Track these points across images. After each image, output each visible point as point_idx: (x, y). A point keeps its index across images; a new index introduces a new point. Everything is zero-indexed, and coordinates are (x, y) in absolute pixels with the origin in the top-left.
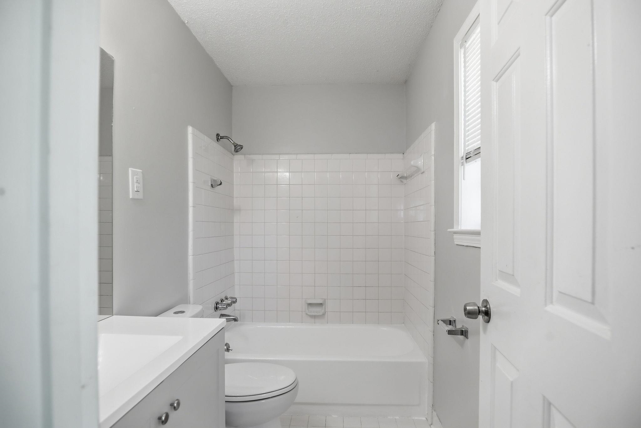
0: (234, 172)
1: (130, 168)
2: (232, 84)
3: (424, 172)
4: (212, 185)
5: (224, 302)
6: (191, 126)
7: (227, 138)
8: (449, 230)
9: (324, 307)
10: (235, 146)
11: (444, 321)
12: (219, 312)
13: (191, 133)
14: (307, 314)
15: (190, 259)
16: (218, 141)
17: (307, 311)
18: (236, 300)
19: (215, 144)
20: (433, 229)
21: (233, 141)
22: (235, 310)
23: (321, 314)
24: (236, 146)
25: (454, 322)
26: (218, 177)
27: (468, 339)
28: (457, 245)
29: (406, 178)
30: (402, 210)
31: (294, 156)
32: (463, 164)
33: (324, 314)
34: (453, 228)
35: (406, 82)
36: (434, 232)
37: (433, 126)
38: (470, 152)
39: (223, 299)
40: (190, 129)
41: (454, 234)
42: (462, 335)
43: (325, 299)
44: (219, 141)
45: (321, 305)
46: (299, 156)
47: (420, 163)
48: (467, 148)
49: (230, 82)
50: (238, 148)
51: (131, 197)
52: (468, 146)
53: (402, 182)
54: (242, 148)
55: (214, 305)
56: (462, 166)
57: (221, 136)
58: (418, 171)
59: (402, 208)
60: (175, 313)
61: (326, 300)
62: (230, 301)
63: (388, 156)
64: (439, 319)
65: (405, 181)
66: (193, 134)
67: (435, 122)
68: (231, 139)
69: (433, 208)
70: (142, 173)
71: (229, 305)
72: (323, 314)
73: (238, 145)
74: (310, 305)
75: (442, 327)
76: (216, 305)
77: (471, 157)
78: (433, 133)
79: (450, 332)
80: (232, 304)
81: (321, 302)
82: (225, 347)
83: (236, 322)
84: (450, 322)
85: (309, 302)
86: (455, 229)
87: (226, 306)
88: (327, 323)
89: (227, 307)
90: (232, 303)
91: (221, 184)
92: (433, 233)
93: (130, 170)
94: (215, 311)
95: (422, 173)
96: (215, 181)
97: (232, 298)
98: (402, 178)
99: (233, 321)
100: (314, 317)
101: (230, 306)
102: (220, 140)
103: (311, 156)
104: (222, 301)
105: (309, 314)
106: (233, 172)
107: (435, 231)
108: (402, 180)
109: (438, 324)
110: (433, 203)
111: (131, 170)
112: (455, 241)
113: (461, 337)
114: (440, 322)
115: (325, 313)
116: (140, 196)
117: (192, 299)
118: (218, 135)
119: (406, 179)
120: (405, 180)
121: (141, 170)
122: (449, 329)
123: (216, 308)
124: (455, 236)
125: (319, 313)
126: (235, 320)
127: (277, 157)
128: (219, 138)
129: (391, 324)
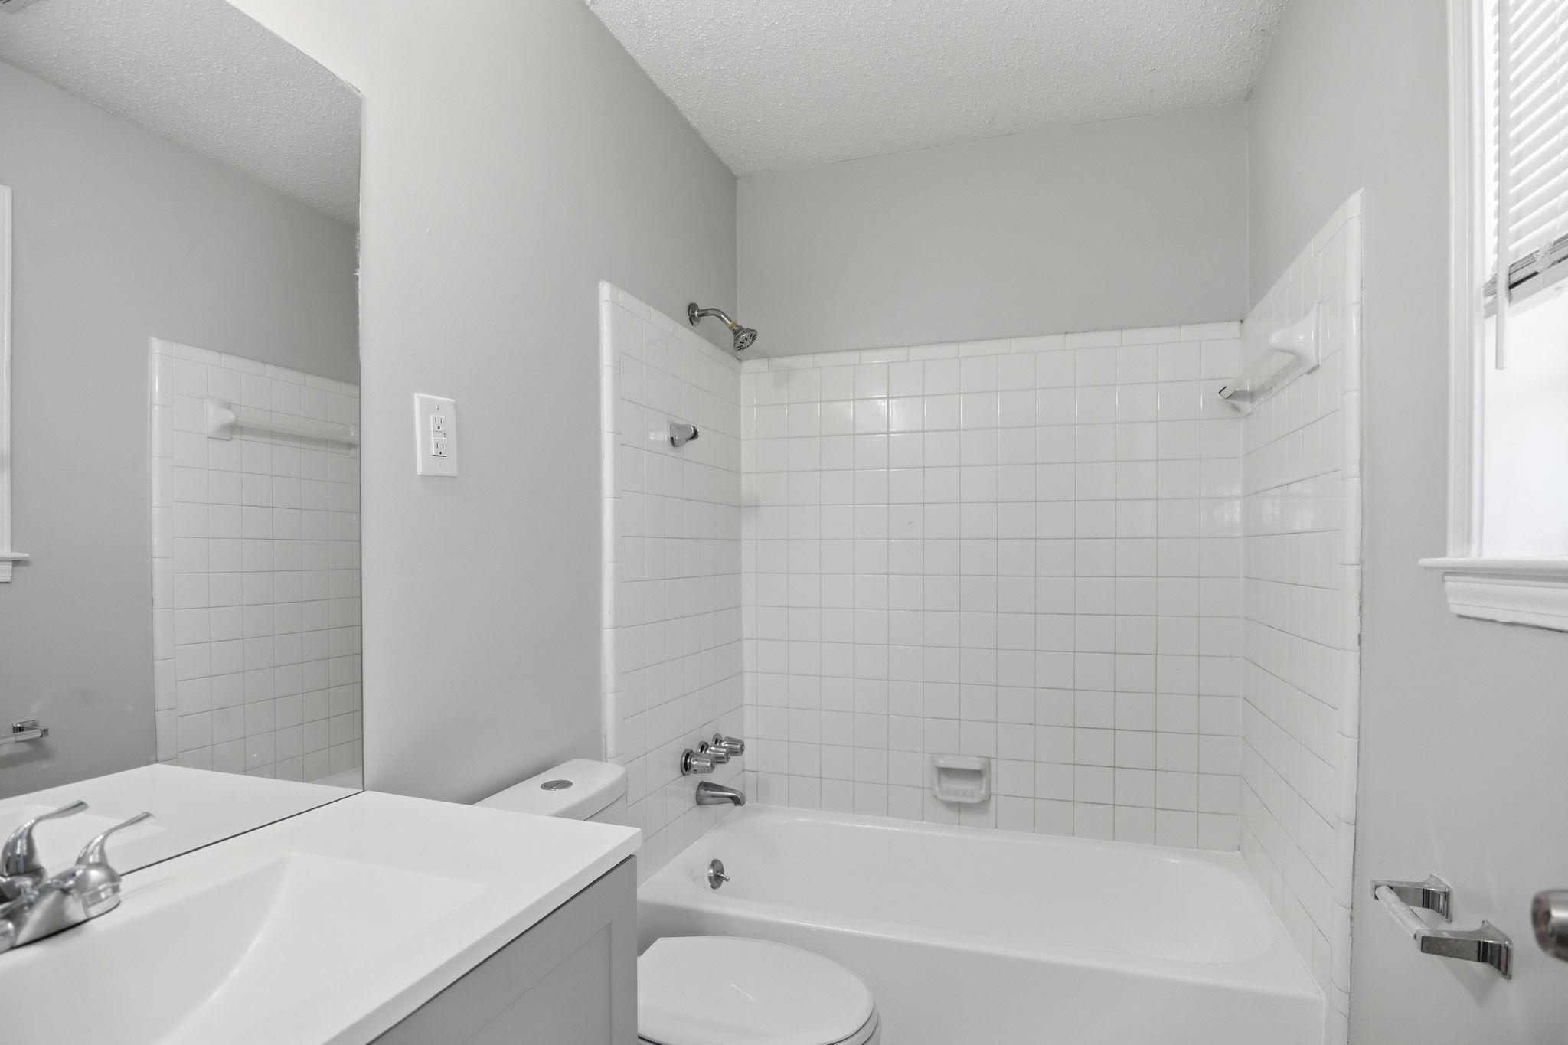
0: (742, 404)
1: (416, 394)
2: (735, 173)
3: (1318, 366)
4: (672, 438)
5: (708, 752)
6: (609, 282)
7: (717, 313)
8: (1425, 562)
9: (985, 780)
10: (735, 333)
11: (1400, 892)
12: (694, 779)
13: (607, 301)
14: (935, 796)
15: (608, 636)
16: (692, 323)
17: (937, 788)
18: (743, 745)
19: (686, 334)
20: (1352, 555)
21: (730, 321)
22: (744, 770)
23: (976, 800)
24: (737, 332)
25: (1442, 897)
26: (687, 418)
27: (1510, 978)
28: (1460, 616)
29: (1251, 396)
30: (1236, 498)
31: (897, 354)
32: (1492, 310)
33: (985, 803)
34: (1444, 555)
35: (1250, 94)
36: (1358, 568)
37: (1355, 203)
38: (1532, 254)
39: (706, 743)
40: (605, 289)
41: (1446, 578)
42: (1483, 961)
43: (989, 758)
44: (695, 323)
45: (977, 774)
46: (916, 353)
47: (1303, 337)
48: (1512, 248)
49: (730, 165)
50: (742, 340)
51: (419, 471)
52: (1518, 236)
53: (1236, 409)
54: (753, 337)
55: (680, 759)
56: (1487, 316)
57: (700, 309)
58: (1298, 365)
59: (1238, 490)
60: (547, 786)
61: (993, 762)
62: (725, 750)
63: (1188, 332)
64: (1379, 879)
65: (1246, 406)
66: (614, 303)
67: (1362, 190)
68: (724, 315)
69: (1354, 484)
70: (456, 406)
71: (719, 760)
72: (984, 801)
73: (741, 328)
74: (947, 772)
75: (1391, 913)
76: (686, 759)
77: (1536, 273)
78: (1355, 227)
79: (1429, 945)
80: (728, 759)
81: (977, 767)
82: (711, 871)
83: (738, 808)
84: (1428, 899)
85: (944, 763)
86: (1454, 557)
87: (711, 764)
88: (996, 827)
89: (712, 767)
90: (729, 755)
91: (695, 435)
92: (1352, 572)
93: (417, 397)
94: (684, 774)
95: (1310, 372)
96: (680, 428)
97: (731, 741)
98: (1235, 397)
99: (730, 804)
100: (958, 807)
101: (724, 763)
102: (698, 321)
103: (951, 349)
104: (704, 747)
105: (941, 797)
106: (740, 406)
107: (1361, 562)
108: (1238, 403)
109: (1376, 898)
110: (1354, 467)
111: (419, 397)
112: (1449, 601)
113: (1481, 968)
114: (1383, 891)
115: (990, 796)
116: (449, 467)
117: (611, 744)
118: (692, 307)
119: (1252, 401)
120: (1248, 403)
121: (450, 400)
122: (1427, 934)
123: (686, 767)
124: (1451, 584)
125: (971, 796)
126: (737, 801)
127: (854, 357)
128: (694, 315)
129: (1198, 848)
